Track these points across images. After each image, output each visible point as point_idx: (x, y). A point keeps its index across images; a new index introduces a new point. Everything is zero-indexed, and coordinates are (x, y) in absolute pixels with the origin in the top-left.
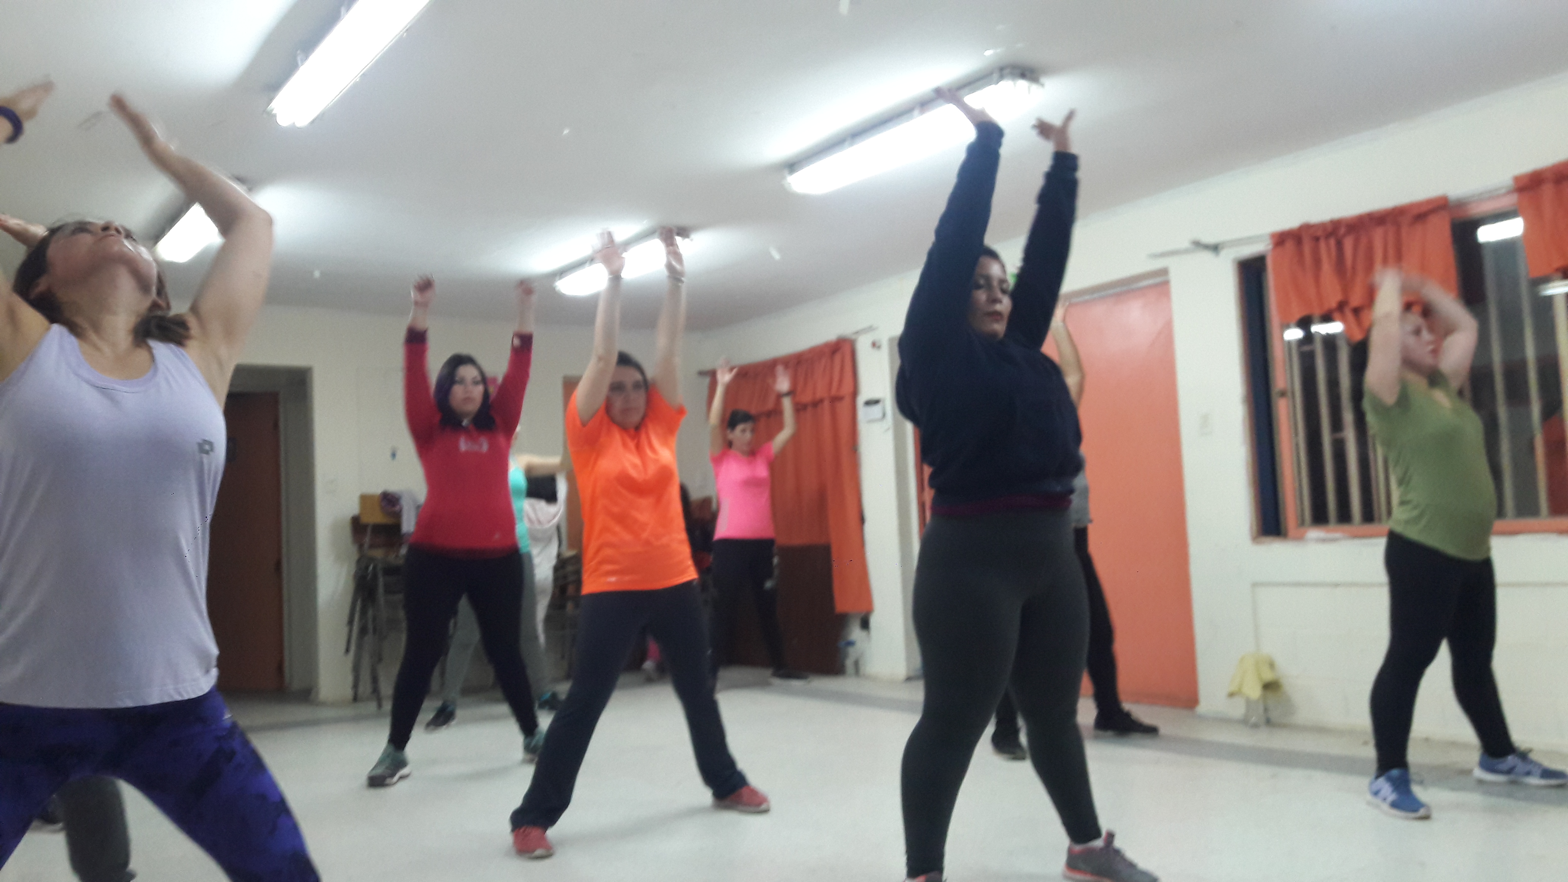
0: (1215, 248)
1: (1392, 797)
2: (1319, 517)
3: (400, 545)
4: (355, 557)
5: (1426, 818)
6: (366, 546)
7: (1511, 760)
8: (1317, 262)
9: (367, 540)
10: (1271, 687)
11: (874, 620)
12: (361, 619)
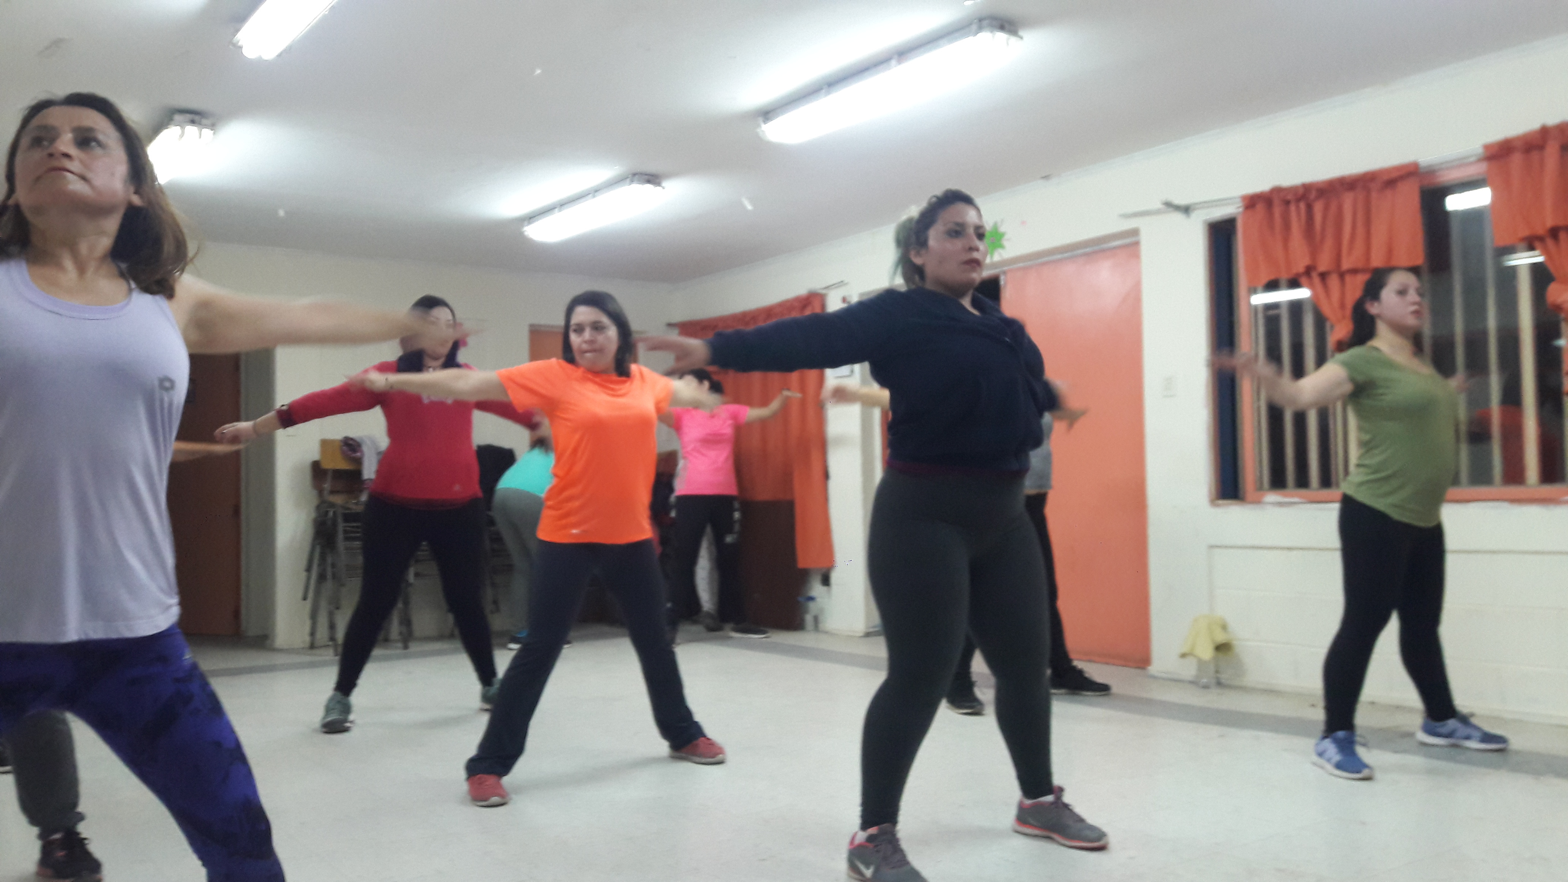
0: (1186, 210)
1: (1337, 758)
2: (1278, 482)
3: (361, 491)
4: (315, 502)
5: (1368, 779)
6: (326, 493)
7: (1452, 723)
8: (1287, 226)
9: (327, 486)
10: (1222, 648)
11: (835, 576)
12: (319, 565)
